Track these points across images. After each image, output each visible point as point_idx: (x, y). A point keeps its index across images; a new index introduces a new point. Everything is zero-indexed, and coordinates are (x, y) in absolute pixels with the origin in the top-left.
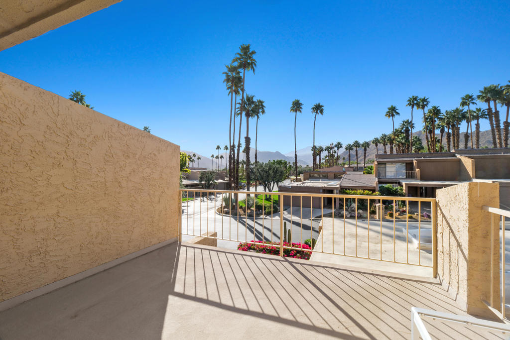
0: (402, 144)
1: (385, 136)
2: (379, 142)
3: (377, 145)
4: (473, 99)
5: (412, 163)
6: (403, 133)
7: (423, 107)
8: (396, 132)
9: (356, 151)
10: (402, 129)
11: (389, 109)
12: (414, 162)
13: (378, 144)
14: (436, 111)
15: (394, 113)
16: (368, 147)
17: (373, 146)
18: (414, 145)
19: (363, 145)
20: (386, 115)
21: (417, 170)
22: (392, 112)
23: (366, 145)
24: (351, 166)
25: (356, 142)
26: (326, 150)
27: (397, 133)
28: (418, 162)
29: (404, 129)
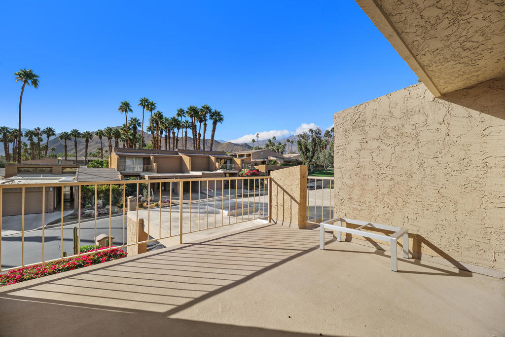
0: (130, 139)
1: (111, 129)
2: (103, 135)
3: (101, 138)
4: (184, 113)
5: (149, 158)
6: (131, 129)
7: (151, 111)
8: (124, 127)
9: (76, 141)
10: (131, 125)
11: (124, 104)
12: (151, 157)
13: (102, 136)
14: (160, 116)
15: (128, 109)
16: (91, 139)
17: (96, 138)
18: (138, 142)
19: (84, 136)
20: (119, 109)
21: (154, 164)
22: (126, 107)
23: (88, 136)
24: (67, 159)
25: (75, 131)
26: (26, 136)
27: (126, 128)
28: (155, 157)
29: (132, 126)
